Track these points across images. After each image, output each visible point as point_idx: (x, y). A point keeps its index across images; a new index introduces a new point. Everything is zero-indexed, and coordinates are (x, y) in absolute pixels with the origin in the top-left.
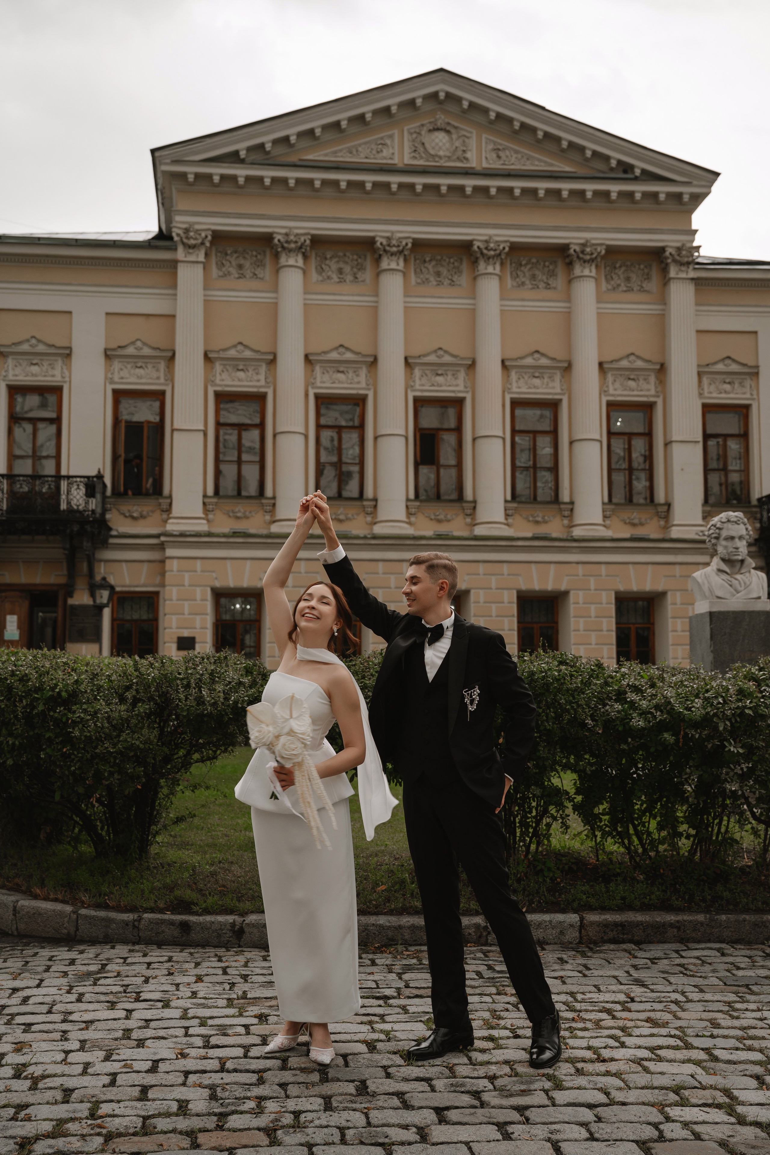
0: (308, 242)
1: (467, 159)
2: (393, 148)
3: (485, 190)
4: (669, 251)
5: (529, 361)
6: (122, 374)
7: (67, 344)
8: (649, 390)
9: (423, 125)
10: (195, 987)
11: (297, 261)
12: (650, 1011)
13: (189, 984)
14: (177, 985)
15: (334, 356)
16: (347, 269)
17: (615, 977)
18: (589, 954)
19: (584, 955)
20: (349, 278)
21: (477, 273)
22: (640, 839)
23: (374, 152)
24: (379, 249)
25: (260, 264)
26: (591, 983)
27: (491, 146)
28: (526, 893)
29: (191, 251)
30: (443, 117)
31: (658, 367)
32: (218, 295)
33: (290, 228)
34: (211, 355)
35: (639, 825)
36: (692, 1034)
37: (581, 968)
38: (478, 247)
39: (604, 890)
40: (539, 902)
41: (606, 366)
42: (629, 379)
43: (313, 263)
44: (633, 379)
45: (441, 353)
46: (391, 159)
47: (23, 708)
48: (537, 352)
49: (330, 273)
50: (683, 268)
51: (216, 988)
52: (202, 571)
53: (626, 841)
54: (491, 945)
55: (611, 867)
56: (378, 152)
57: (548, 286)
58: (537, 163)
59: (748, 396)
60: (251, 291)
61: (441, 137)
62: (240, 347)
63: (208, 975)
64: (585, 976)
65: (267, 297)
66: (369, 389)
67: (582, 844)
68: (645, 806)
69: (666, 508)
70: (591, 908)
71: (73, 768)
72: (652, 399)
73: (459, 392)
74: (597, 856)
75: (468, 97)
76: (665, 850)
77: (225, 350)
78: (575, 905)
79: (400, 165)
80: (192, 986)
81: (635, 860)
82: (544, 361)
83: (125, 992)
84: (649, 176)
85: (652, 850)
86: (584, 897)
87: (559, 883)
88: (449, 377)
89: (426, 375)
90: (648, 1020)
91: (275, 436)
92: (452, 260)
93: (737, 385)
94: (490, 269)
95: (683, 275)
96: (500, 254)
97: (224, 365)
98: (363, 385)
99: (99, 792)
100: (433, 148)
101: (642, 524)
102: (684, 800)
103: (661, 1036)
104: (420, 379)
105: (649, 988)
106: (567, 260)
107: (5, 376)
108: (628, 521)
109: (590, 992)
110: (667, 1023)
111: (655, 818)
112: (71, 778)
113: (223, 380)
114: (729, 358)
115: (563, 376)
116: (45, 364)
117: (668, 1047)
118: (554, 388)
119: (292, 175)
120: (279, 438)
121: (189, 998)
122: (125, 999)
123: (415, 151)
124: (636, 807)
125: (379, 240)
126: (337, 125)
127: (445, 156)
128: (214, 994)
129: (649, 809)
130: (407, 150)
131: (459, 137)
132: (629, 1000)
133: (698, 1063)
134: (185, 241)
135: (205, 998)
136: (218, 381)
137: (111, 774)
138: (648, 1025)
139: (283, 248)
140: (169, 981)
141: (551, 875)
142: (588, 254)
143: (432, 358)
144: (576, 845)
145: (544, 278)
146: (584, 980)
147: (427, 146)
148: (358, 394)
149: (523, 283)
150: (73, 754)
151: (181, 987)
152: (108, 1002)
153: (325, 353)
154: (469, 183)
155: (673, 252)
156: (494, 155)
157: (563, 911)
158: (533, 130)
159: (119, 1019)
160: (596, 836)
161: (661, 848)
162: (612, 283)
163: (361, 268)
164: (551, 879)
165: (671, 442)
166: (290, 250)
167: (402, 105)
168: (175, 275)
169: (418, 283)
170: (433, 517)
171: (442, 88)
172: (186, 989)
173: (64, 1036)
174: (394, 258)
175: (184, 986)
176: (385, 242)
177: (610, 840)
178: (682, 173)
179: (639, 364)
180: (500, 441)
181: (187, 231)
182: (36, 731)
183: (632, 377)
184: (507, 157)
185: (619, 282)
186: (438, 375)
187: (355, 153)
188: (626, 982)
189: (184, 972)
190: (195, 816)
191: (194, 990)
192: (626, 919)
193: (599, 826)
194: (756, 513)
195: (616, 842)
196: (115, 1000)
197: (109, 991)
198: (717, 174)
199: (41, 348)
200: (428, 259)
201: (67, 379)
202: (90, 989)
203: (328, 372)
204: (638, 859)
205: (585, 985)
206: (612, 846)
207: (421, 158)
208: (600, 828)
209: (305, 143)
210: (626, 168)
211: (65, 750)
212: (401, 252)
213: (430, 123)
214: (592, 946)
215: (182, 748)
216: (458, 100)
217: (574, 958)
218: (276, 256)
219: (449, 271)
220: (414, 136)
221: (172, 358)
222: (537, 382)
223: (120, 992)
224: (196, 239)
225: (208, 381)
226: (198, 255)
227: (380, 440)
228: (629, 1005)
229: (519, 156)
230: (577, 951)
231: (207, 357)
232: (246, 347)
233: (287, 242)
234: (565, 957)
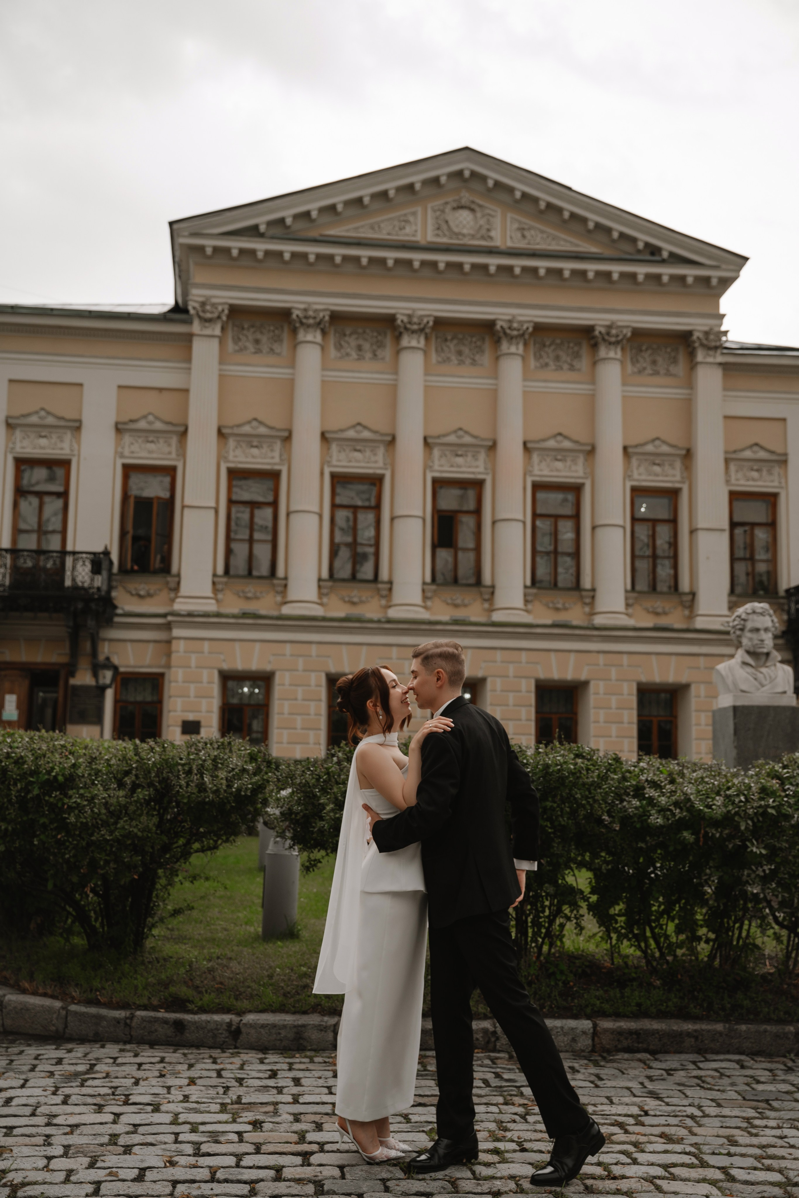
0: (327, 318)
1: (491, 238)
2: (416, 224)
3: (509, 269)
4: (696, 335)
5: (551, 443)
6: (133, 448)
7: (76, 417)
8: (674, 476)
9: (447, 203)
10: (188, 1090)
11: (315, 337)
12: (664, 1125)
13: (181, 1087)
14: (169, 1088)
15: (351, 434)
16: (366, 346)
17: (628, 1089)
18: (602, 1063)
19: (596, 1064)
20: (368, 355)
21: (499, 353)
22: (657, 943)
23: (397, 229)
24: (399, 326)
25: (278, 339)
26: (603, 1094)
27: (516, 226)
28: (537, 996)
29: (207, 324)
30: (467, 195)
31: (683, 452)
32: (234, 369)
33: (309, 304)
34: (224, 431)
35: (656, 927)
36: (708, 1151)
37: (593, 1078)
38: (502, 327)
39: (618, 995)
40: (551, 1007)
41: (630, 450)
42: (654, 464)
43: (332, 339)
44: (658, 465)
45: (460, 433)
46: (414, 236)
47: (18, 791)
48: (560, 434)
49: (349, 350)
50: (711, 353)
51: (209, 1092)
52: (210, 653)
53: (643, 945)
54: (499, 1051)
55: (626, 971)
56: (401, 229)
57: (572, 368)
58: (562, 243)
59: (776, 484)
60: (268, 366)
61: (465, 216)
62: (255, 424)
63: (201, 1078)
64: (597, 1086)
65: (283, 372)
66: (386, 469)
67: (597, 946)
68: (662, 907)
69: (690, 597)
70: (605, 1015)
71: (67, 856)
72: (677, 485)
73: (480, 473)
74: (612, 959)
75: (493, 175)
76: (683, 955)
77: (239, 426)
78: (588, 1010)
79: (423, 243)
80: (184, 1089)
81: (652, 966)
82: (567, 444)
83: (113, 1094)
84: (676, 259)
85: (669, 954)
86: (598, 1002)
87: (572, 987)
88: (469, 458)
89: (446, 456)
90: (662, 1135)
91: (288, 514)
92: (474, 339)
93: (765, 473)
94: (513, 349)
95: (710, 360)
96: (523, 335)
97: (238, 442)
98: (381, 464)
99: (94, 881)
100: (457, 226)
101: (665, 613)
102: (704, 903)
103: (676, 1153)
104: (439, 460)
105: (663, 1101)
106: (592, 342)
107: (13, 449)
108: (651, 610)
109: (602, 1104)
110: (682, 1139)
111: (673, 921)
112: (65, 866)
113: (236, 456)
114: (756, 444)
115: (586, 460)
116: (54, 436)
117: (683, 1165)
118: (576, 471)
119: (312, 250)
120: (293, 517)
121: (181, 1102)
122: (113, 1102)
123: (438, 229)
124: (654, 908)
125: (400, 318)
126: (359, 201)
127: (469, 235)
128: (207, 1098)
129: (667, 912)
130: (430, 228)
131: (483, 216)
132: (642, 1113)
133: (713, 1183)
134: (201, 314)
135: (197, 1102)
136: (231, 458)
137: (107, 862)
138: (663, 1140)
139: (302, 323)
140: (160, 1084)
141: (564, 978)
142: (613, 336)
143: (452, 439)
144: (591, 947)
145: (569, 360)
146: (596, 1091)
147: (451, 224)
148: (374, 474)
149: (547, 365)
150: (68, 841)
151: (173, 1090)
152: (95, 1105)
153: (342, 431)
154: (493, 262)
155: (701, 335)
156: (519, 235)
157: (576, 1017)
158: (559, 210)
159: (106, 1123)
160: (611, 938)
161: (679, 952)
162: (638, 365)
163: (381, 345)
164: (564, 983)
165: (697, 530)
166: (309, 326)
167: (426, 183)
168: (190, 348)
169: (439, 362)
170: (449, 601)
171: (467, 166)
172: (178, 1093)
173: (48, 1140)
174: (415, 336)
175: (176, 1089)
176: (406, 319)
177: (626, 943)
178: (710, 257)
179: (665, 449)
180: (521, 525)
181: (203, 304)
182: (30, 816)
183: (657, 462)
184: (532, 236)
185: (645, 365)
186: (457, 455)
187: (377, 228)
188: (640, 1094)
189: (176, 1074)
190: (193, 908)
191: (186, 1093)
192: (641, 1027)
193: (614, 928)
194: (783, 604)
195: (632, 945)
196: (102, 1103)
197: (96, 1093)
198: (746, 259)
199: (50, 420)
200: (449, 338)
201: (76, 452)
202: (77, 1090)
203: (344, 450)
204: (655, 964)
205: (597, 1096)
206: (628, 949)
207: (445, 235)
208: (616, 930)
209: (327, 218)
210: (653, 251)
211: (59, 837)
212: (422, 330)
213: (455, 201)
214: (605, 1055)
215: (182, 837)
216: (484, 179)
217: (586, 1067)
218: (294, 331)
219: (470, 350)
220: (438, 213)
221: (184, 433)
222: (559, 465)
223: (108, 1095)
224: (212, 312)
225: (221, 457)
226: (213, 329)
227: (396, 521)
228: (642, 1119)
229: (545, 236)
230: (590, 1060)
231: (220, 433)
232: (261, 423)
233: (306, 317)
234: (576, 1066)
